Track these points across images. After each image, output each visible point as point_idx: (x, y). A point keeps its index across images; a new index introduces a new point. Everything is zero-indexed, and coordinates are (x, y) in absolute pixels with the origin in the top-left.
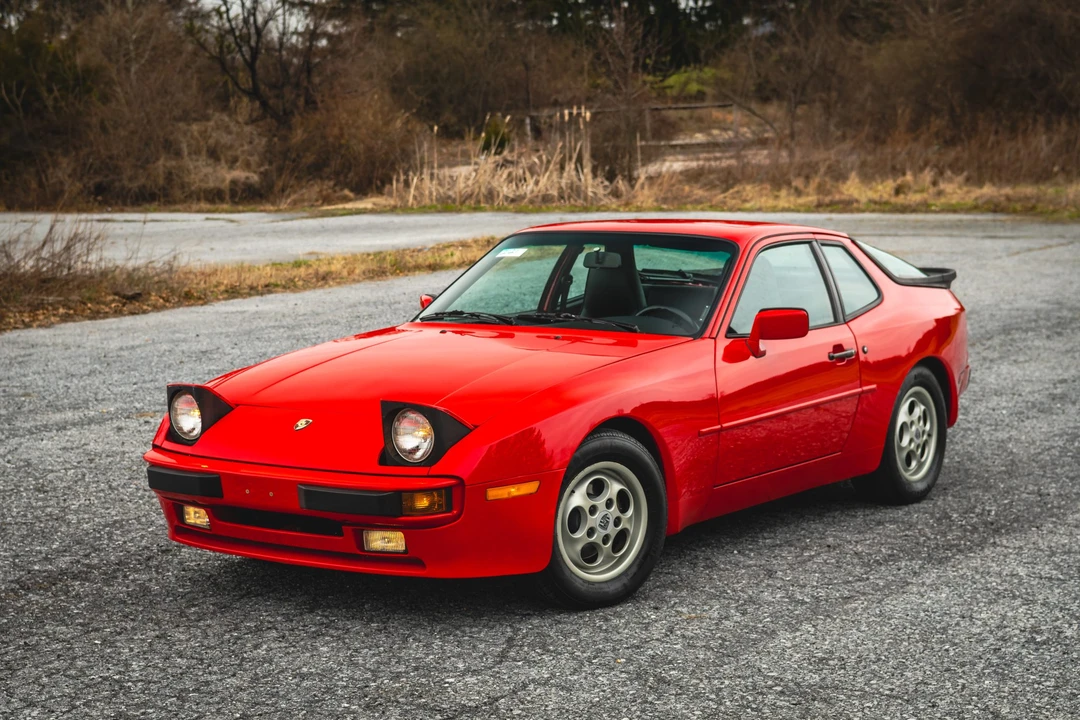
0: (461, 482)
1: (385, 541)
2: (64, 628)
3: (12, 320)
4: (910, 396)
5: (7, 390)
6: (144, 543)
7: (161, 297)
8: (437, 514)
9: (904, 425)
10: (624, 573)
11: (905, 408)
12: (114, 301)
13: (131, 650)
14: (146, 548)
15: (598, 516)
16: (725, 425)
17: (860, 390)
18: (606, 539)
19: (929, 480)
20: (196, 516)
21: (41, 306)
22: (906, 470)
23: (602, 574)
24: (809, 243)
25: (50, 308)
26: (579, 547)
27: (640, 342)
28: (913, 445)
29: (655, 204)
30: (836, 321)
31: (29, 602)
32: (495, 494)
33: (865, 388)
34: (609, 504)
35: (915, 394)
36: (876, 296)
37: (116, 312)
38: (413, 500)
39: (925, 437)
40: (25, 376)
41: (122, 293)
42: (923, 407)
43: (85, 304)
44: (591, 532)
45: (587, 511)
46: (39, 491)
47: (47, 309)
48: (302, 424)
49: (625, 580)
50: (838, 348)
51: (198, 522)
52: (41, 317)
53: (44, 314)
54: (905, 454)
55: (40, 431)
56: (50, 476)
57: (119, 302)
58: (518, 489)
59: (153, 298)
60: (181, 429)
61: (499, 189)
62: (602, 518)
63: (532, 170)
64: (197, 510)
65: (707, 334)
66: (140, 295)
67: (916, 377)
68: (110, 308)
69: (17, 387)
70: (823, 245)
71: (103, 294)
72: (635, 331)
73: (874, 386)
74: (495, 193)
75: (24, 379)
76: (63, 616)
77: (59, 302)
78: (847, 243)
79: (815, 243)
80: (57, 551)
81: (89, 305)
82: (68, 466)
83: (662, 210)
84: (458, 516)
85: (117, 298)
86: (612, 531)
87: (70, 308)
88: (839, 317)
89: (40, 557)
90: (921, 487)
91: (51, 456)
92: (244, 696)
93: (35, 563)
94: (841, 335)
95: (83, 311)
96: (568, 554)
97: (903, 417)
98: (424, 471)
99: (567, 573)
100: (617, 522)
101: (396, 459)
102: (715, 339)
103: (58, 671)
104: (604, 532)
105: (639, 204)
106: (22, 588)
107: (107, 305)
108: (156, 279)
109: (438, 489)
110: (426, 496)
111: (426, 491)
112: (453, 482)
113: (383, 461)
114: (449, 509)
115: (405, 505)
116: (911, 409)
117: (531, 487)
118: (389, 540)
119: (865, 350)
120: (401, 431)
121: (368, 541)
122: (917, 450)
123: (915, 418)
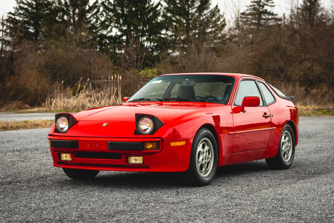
0: (163, 140)
4: (284, 134)
8: (154, 150)
9: (283, 143)
10: (209, 176)
11: (283, 137)
16: (236, 132)
18: (205, 163)
19: (290, 162)
20: (66, 157)
22: (284, 158)
23: (204, 175)
24: (254, 80)
28: (286, 150)
30: (264, 105)
32: (173, 144)
33: (273, 128)
34: (206, 152)
35: (286, 133)
36: (274, 100)
38: (147, 145)
39: (289, 148)
42: (288, 138)
44: (203, 160)
45: (202, 153)
48: (105, 125)
49: (209, 178)
50: (265, 114)
51: (66, 159)
54: (283, 152)
58: (179, 143)
60: (60, 128)
61: (87, 104)
62: (205, 156)
63: (98, 98)
64: (67, 155)
65: (229, 103)
67: (287, 127)
70: (258, 82)
72: (206, 102)
73: (275, 128)
74: (85, 106)
78: (264, 82)
79: (256, 80)
84: (161, 151)
86: (207, 161)
90: (288, 164)
94: (266, 109)
97: (283, 140)
98: (151, 136)
99: (197, 172)
100: (208, 158)
101: (140, 133)
102: (231, 105)
104: (205, 161)
109: (155, 141)
110: (151, 144)
111: (151, 142)
112: (160, 140)
113: (135, 134)
114: (159, 149)
115: (145, 147)
116: (285, 138)
117: (183, 143)
118: (137, 160)
119: (273, 115)
120: (141, 124)
121: (130, 160)
122: (287, 152)
123: (286, 141)
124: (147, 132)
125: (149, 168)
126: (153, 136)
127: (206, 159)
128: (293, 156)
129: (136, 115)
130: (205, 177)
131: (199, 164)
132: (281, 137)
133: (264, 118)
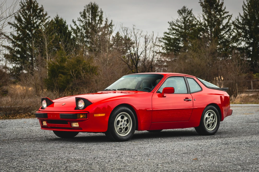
0: (89, 113)
8: (84, 119)
9: (207, 118)
11: (207, 114)
15: (123, 123)
16: (153, 110)
17: (193, 108)
18: (124, 128)
19: (214, 131)
22: (208, 128)
24: (183, 77)
30: (188, 93)
32: (95, 115)
34: (125, 121)
35: (210, 111)
36: (201, 89)
38: (80, 116)
44: (121, 126)
48: (64, 104)
49: (127, 137)
50: (187, 98)
51: (45, 124)
54: (207, 124)
58: (101, 115)
60: (43, 107)
64: (45, 122)
65: (152, 92)
70: (187, 78)
72: (137, 91)
73: (197, 108)
78: (195, 79)
79: (185, 77)
80: (25, 136)
88: (189, 92)
94: (189, 96)
97: (207, 116)
98: (82, 110)
99: (116, 133)
100: (126, 125)
101: (78, 109)
102: (154, 93)
110: (83, 115)
111: (82, 114)
112: (87, 112)
114: (87, 118)
115: (78, 117)
116: (209, 115)
117: (103, 115)
118: (76, 125)
119: (195, 100)
120: (79, 103)
121: (72, 125)
122: (211, 124)
123: (210, 117)
124: (81, 108)
125: (82, 129)
126: (84, 110)
127: (124, 125)
129: (76, 98)
130: (123, 136)
131: (118, 128)
132: (203, 114)
133: (185, 101)
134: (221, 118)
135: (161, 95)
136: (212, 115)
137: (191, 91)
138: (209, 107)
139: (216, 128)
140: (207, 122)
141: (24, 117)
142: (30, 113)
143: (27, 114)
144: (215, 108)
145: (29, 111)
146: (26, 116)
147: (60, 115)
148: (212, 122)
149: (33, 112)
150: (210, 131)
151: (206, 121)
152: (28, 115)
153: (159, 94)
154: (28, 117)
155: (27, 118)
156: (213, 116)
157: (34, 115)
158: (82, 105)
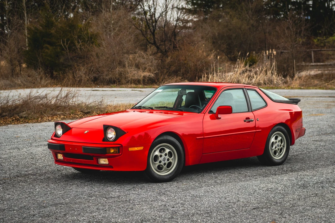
0: (122, 146)
1: (104, 161)
2: (24, 184)
3: (45, 119)
5: (34, 137)
6: (54, 169)
7: (97, 113)
8: (115, 154)
9: (273, 143)
10: (170, 174)
11: (273, 138)
12: (81, 114)
13: (38, 187)
14: (54, 170)
15: (162, 158)
16: (205, 137)
17: (255, 131)
18: (165, 164)
20: (60, 157)
21: (56, 115)
22: (274, 156)
23: (163, 174)
24: (243, 89)
25: (58, 116)
26: (157, 165)
27: (184, 114)
29: (299, 86)
30: (249, 111)
31: (18, 179)
32: (131, 149)
33: (257, 130)
34: (166, 155)
35: (277, 134)
36: (265, 105)
37: (80, 117)
38: (110, 150)
40: (42, 133)
41: (84, 112)
42: (280, 138)
43: (70, 115)
44: (160, 162)
45: (159, 156)
46: (32, 159)
47: (57, 116)
48: (86, 132)
49: (171, 176)
50: (248, 118)
52: (55, 118)
53: (56, 117)
54: (273, 151)
55: (39, 146)
56: (36, 156)
57: (83, 114)
58: (137, 149)
59: (94, 113)
60: (58, 134)
62: (164, 159)
63: (256, 73)
64: (60, 155)
65: (203, 112)
66: (90, 112)
67: (277, 129)
68: (79, 116)
69: (38, 136)
70: (247, 90)
71: (77, 112)
72: (182, 111)
73: (260, 130)
75: (41, 134)
76: (25, 181)
77: (62, 114)
78: (258, 89)
80: (30, 170)
81: (72, 115)
82: (43, 154)
83: (301, 89)
84: (121, 155)
85: (82, 113)
86: (167, 162)
87: (65, 116)
88: (250, 110)
89: (25, 171)
91: (39, 152)
92: (61, 194)
93: (23, 172)
94: (250, 115)
95: (69, 117)
96: (154, 167)
97: (273, 140)
98: (113, 143)
99: (153, 172)
100: (168, 160)
101: (107, 140)
102: (205, 114)
103: (18, 190)
104: (164, 162)
105: (293, 86)
106: (17, 176)
107: (78, 115)
108: (96, 107)
109: (116, 147)
110: (114, 149)
111: (113, 148)
112: (120, 145)
113: (104, 140)
114: (119, 153)
115: (107, 151)
116: (276, 138)
117: (141, 148)
118: (105, 161)
119: (258, 119)
120: (108, 133)
121: (100, 161)
122: (278, 150)
123: (277, 141)
124: (111, 139)
125: (112, 168)
126: (115, 143)
128: (286, 154)
129: (104, 125)
130: (165, 176)
132: (269, 137)
133: (246, 122)
134: (291, 141)
135: (214, 117)
136: (279, 138)
137: (253, 108)
138: (276, 127)
139: (285, 156)
140: (274, 147)
141: (10, 122)
142: (18, 116)
143: (14, 118)
144: (283, 128)
145: (16, 114)
146: (13, 121)
147: (83, 149)
148: (280, 148)
149: (21, 114)
150: (277, 160)
151: (272, 147)
152: (16, 119)
153: (211, 114)
154: (16, 123)
155: (14, 124)
156: (281, 139)
157: (23, 118)
158: (112, 134)
